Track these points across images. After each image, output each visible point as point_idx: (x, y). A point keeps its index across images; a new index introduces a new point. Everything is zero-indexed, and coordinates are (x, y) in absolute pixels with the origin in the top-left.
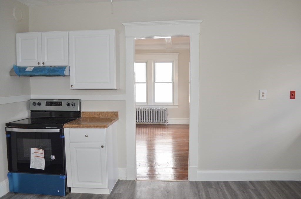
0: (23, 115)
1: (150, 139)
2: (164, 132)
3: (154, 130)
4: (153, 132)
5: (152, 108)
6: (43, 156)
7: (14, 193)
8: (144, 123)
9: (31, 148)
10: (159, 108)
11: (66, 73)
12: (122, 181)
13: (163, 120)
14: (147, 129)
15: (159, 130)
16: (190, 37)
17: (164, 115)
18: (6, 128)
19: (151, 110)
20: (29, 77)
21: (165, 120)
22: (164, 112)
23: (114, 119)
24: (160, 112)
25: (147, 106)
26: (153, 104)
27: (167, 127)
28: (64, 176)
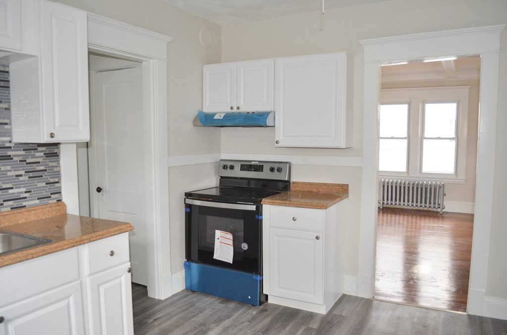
0: (210, 182)
1: (409, 234)
2: (435, 225)
3: (418, 220)
4: (416, 223)
5: (416, 183)
6: (231, 243)
7: (191, 291)
8: (400, 207)
9: (216, 231)
10: (430, 183)
11: (269, 122)
12: (350, 296)
13: (435, 204)
14: (406, 217)
15: (427, 220)
16: (481, 56)
17: (437, 196)
18: (185, 199)
19: (413, 184)
20: (220, 128)
21: (439, 205)
22: (438, 189)
23: (341, 195)
24: (431, 189)
25: (407, 178)
26: (418, 175)
27: (443, 217)
28: (259, 276)
